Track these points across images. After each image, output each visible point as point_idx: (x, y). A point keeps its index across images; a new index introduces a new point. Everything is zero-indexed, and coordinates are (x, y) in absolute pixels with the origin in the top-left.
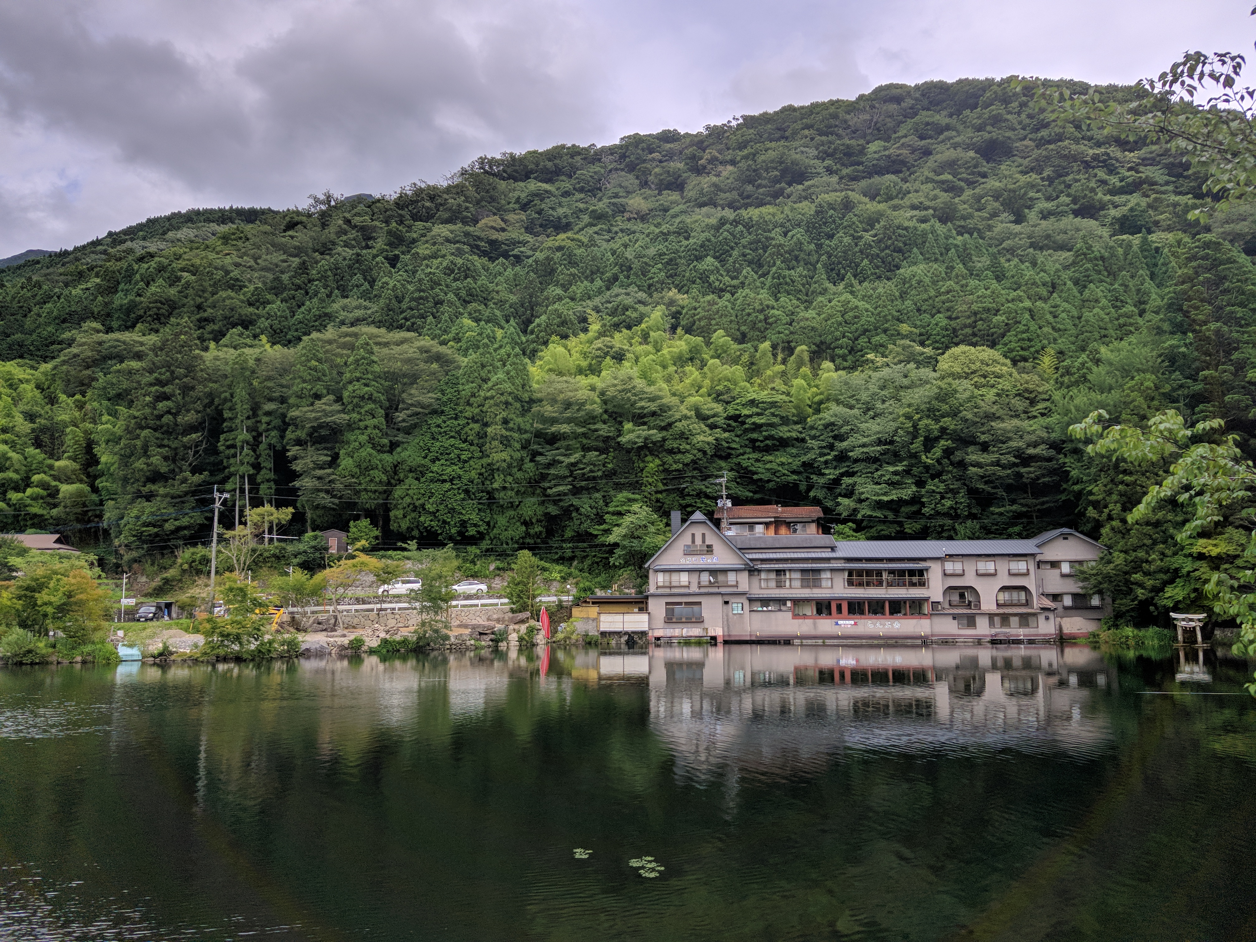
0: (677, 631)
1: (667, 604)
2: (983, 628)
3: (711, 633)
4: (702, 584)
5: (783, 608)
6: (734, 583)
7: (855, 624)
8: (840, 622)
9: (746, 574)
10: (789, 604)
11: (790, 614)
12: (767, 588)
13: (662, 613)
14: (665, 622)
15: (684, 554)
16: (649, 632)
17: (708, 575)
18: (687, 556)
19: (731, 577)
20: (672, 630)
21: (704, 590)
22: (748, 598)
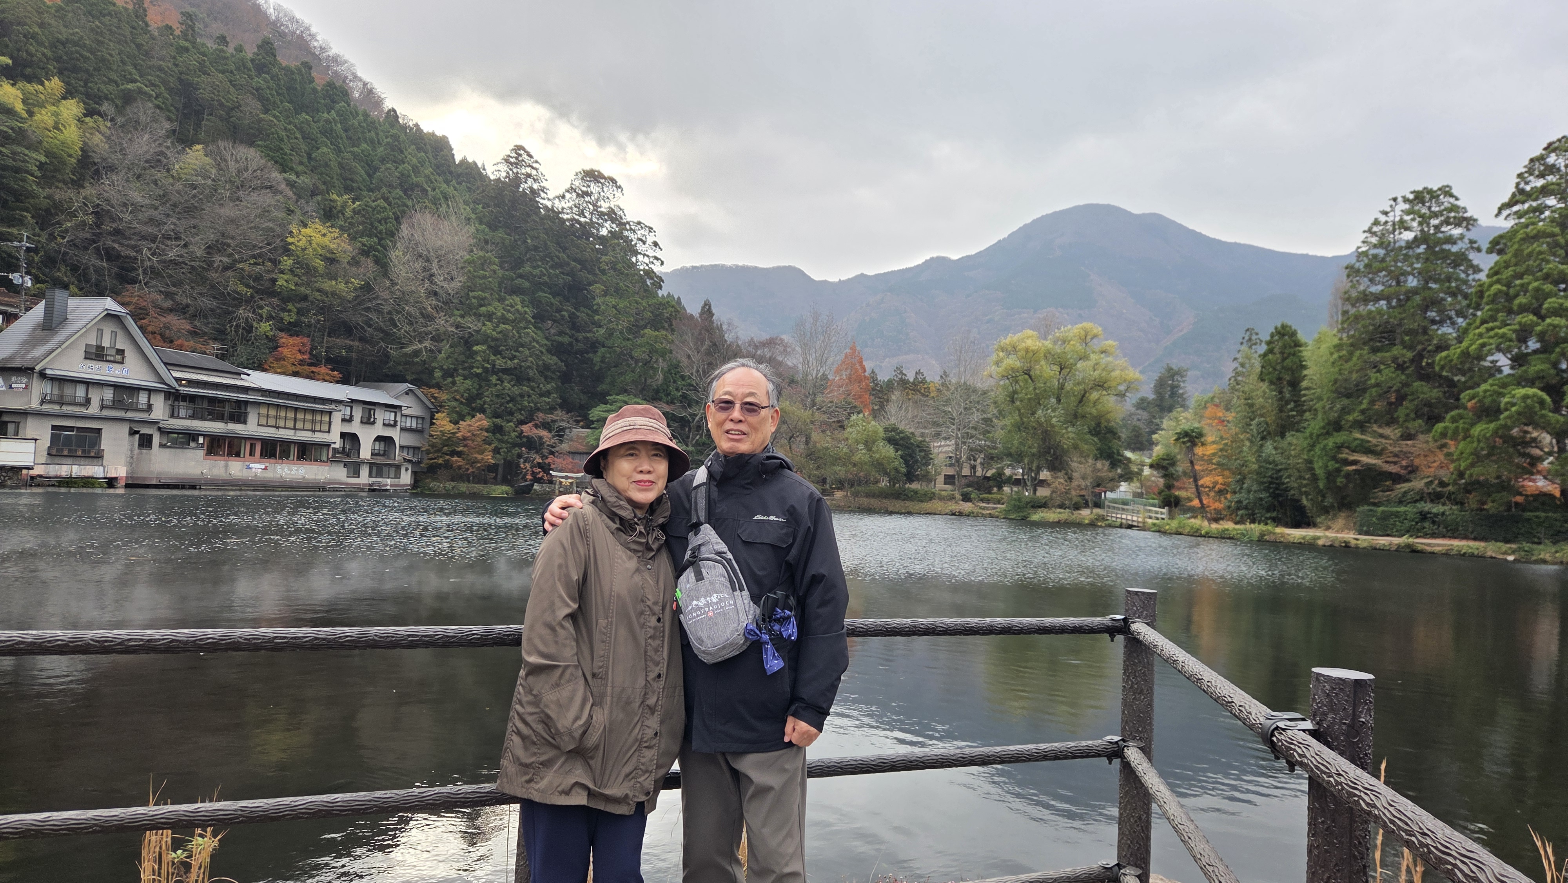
0: (64, 470)
1: (54, 427)
2: (364, 478)
3: (112, 473)
4: (105, 404)
5: (192, 444)
6: (145, 407)
7: (266, 468)
8: (252, 466)
9: (162, 397)
10: (201, 440)
11: (201, 453)
12: (178, 417)
13: (46, 441)
14: (48, 454)
15: (86, 358)
16: (32, 469)
17: (112, 392)
18: (88, 361)
19: (143, 398)
20: (57, 467)
21: (106, 413)
22: (159, 429)
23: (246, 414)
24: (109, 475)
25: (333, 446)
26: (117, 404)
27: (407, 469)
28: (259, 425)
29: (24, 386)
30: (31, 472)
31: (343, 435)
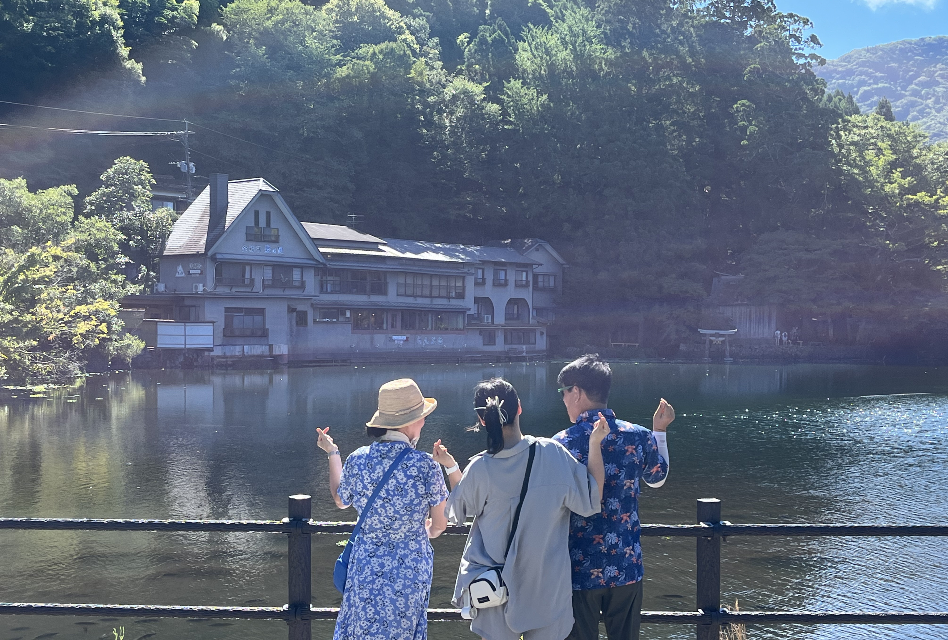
0: (237, 351)
1: (227, 310)
2: (500, 345)
3: (277, 351)
4: (266, 283)
5: (341, 319)
6: (299, 284)
7: (407, 340)
8: (394, 338)
9: (312, 272)
10: (348, 314)
11: (349, 327)
12: (327, 292)
13: (221, 323)
14: (224, 336)
15: (247, 240)
16: (213, 351)
17: (270, 271)
18: (249, 243)
19: (296, 275)
20: (232, 348)
21: (268, 292)
22: (312, 305)
23: (386, 284)
24: (274, 353)
25: (468, 313)
26: (275, 283)
27: (542, 333)
28: (398, 295)
29: (199, 271)
30: (212, 354)
31: (477, 300)
